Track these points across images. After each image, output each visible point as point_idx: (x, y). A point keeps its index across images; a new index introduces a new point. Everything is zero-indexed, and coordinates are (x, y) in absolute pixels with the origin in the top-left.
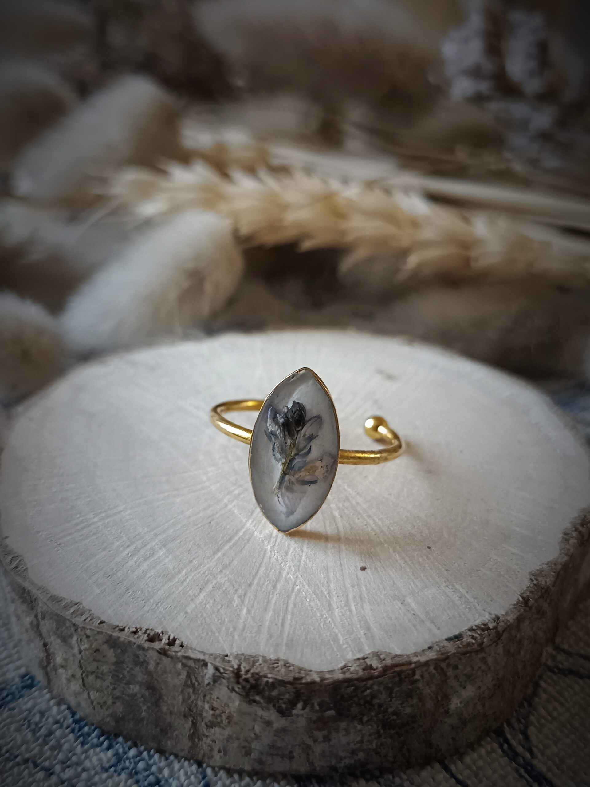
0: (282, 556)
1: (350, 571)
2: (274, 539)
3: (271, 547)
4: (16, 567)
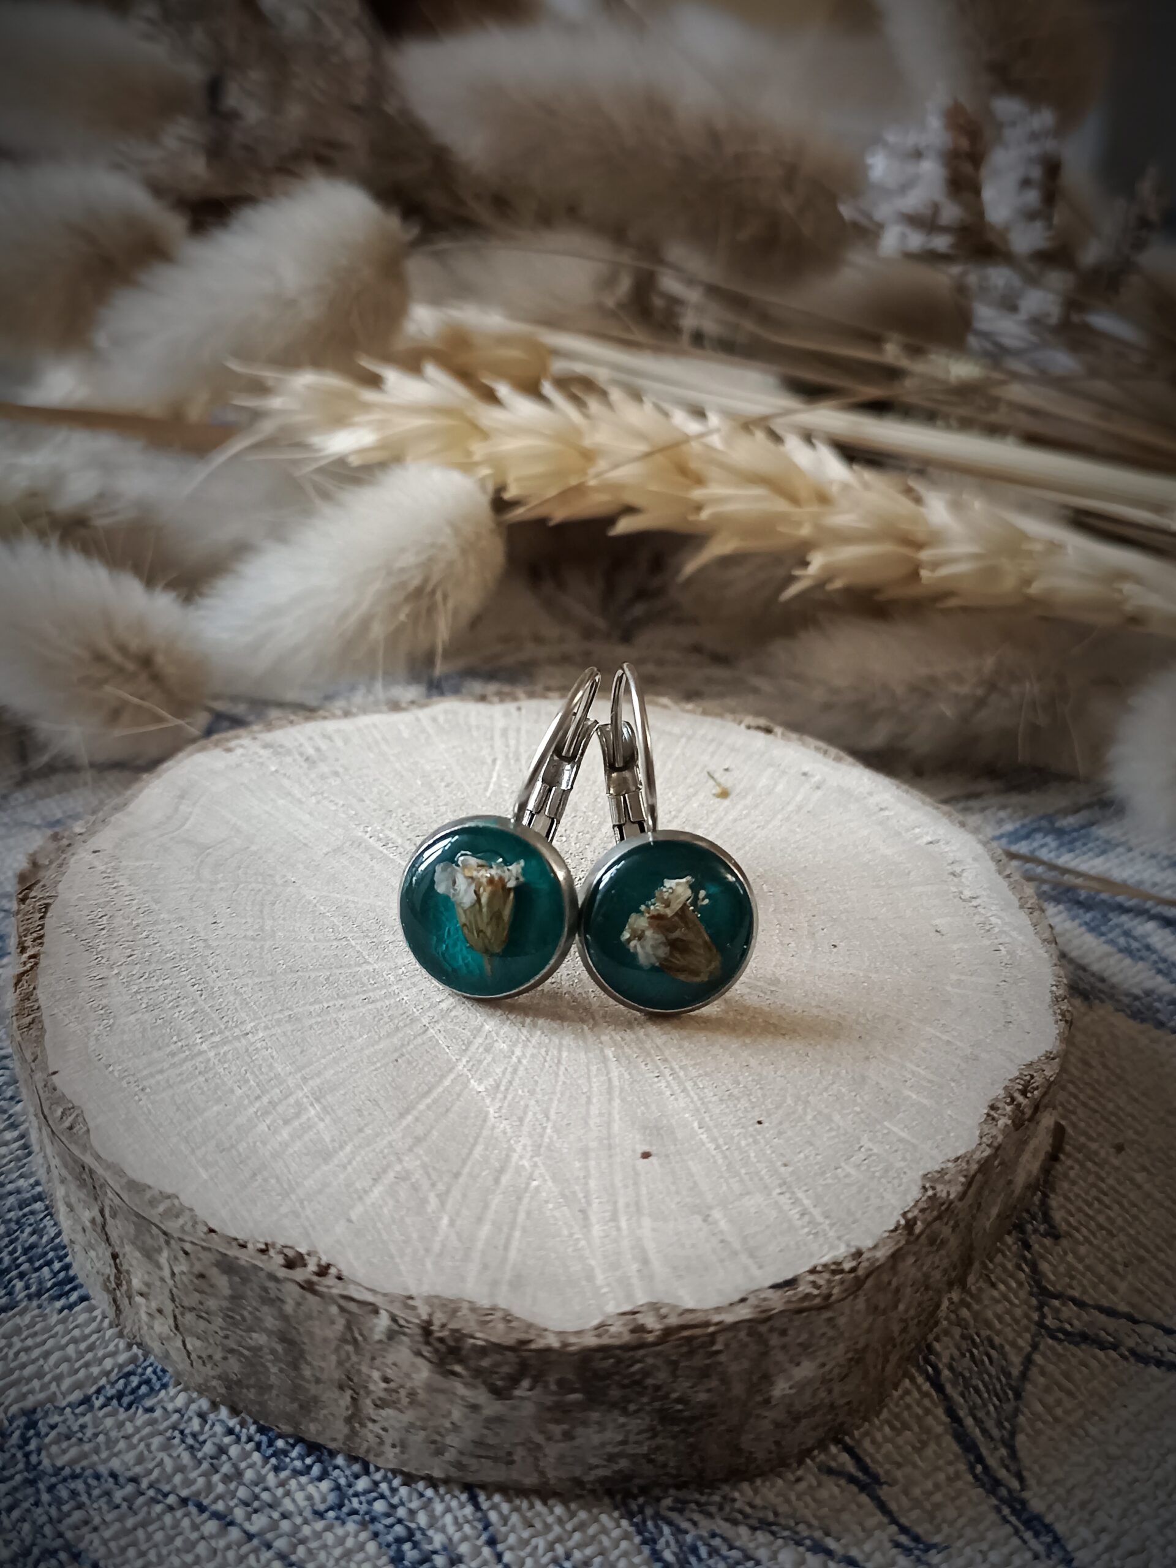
0: (513, 1126)
1: (624, 1159)
4: (71, 1128)
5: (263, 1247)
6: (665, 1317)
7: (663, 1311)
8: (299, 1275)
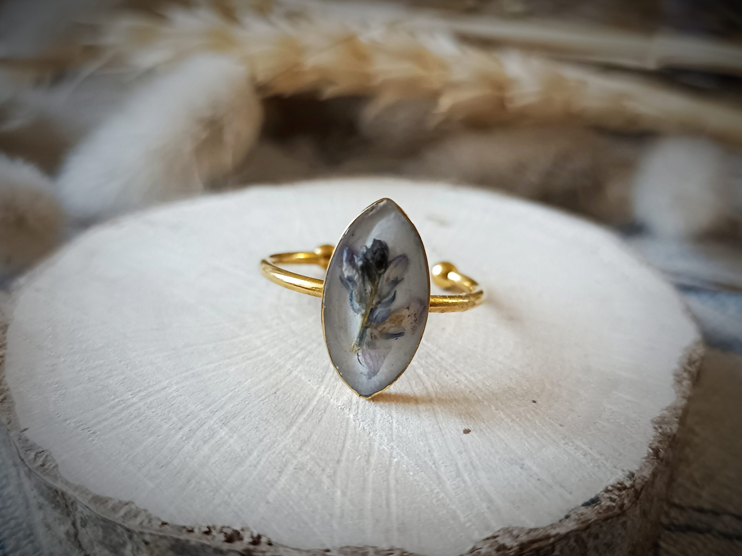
0: (369, 425)
1: (453, 436)
2: (356, 406)
3: (354, 415)
4: (43, 465)
5: (207, 530)
6: (518, 536)
7: (515, 533)
8: (238, 546)
